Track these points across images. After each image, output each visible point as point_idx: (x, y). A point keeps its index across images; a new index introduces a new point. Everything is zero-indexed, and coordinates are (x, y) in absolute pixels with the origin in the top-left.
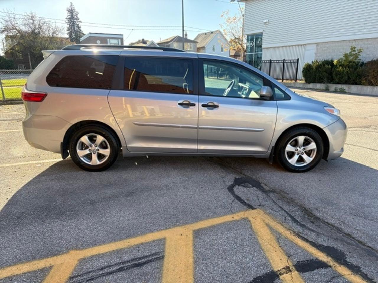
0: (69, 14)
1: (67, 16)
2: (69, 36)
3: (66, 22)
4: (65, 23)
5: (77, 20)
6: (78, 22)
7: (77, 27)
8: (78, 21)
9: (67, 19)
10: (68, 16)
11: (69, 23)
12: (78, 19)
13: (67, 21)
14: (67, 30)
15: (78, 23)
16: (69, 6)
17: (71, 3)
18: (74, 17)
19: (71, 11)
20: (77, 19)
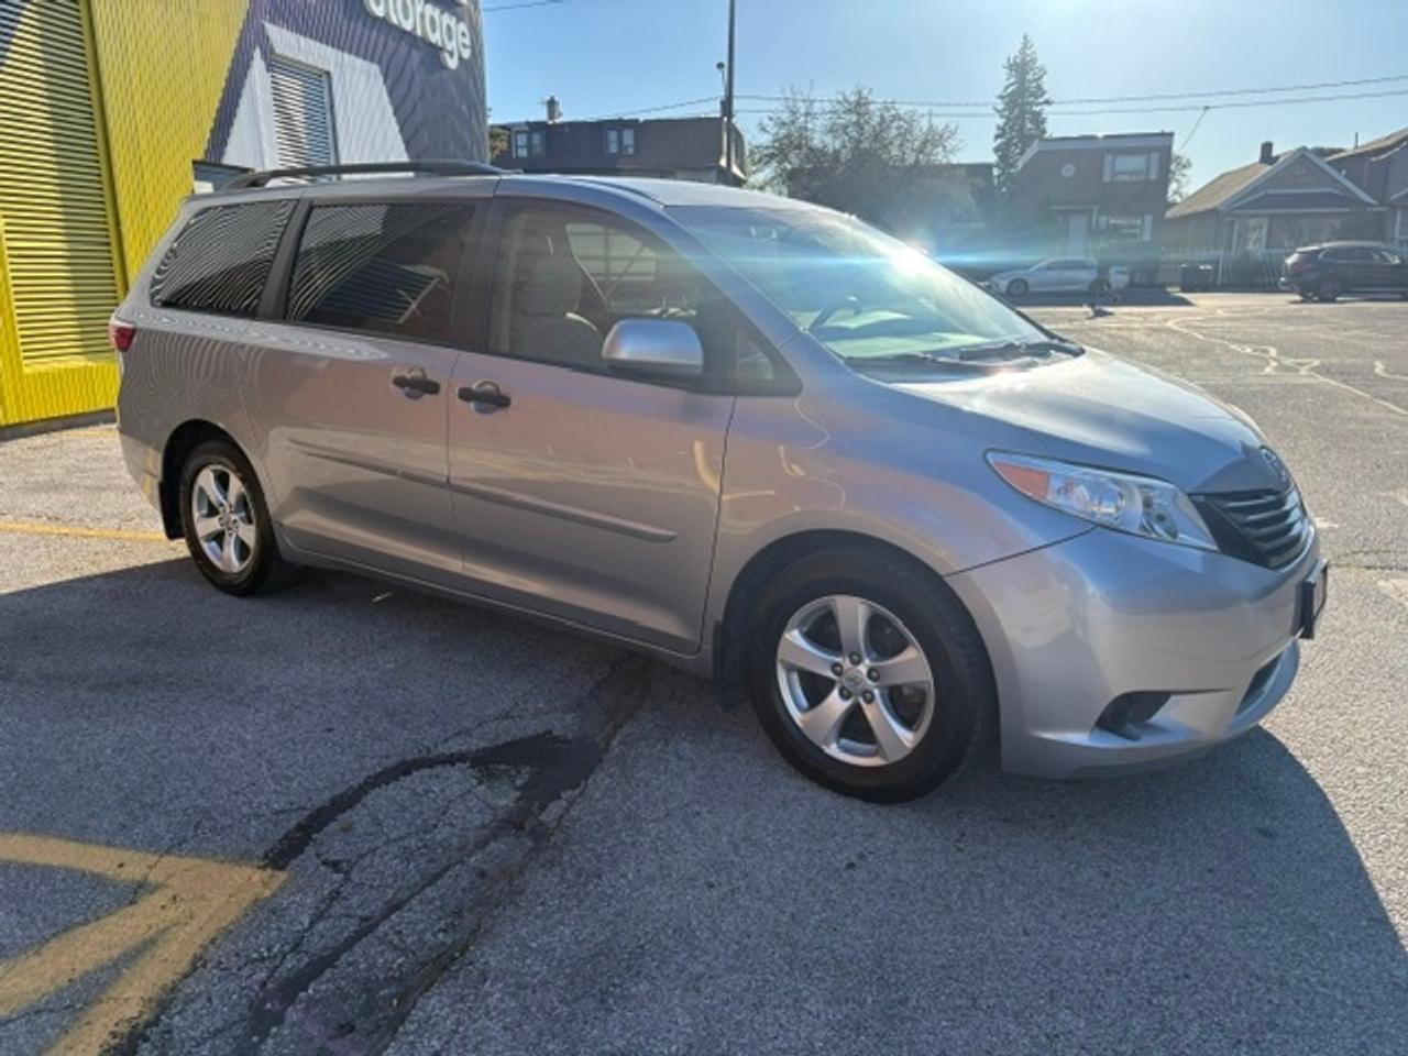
0: (1012, 80)
1: (1002, 89)
2: (1000, 157)
3: (998, 111)
4: (993, 112)
5: (1037, 97)
6: (1038, 105)
7: (1032, 122)
8: (1041, 100)
9: (1001, 97)
10: (1007, 88)
11: (1006, 113)
12: (1042, 95)
13: (1001, 107)
14: (997, 137)
15: (1037, 109)
16: (1014, 51)
17: (1025, 38)
18: (1027, 89)
19: (1021, 68)
20: (1040, 91)
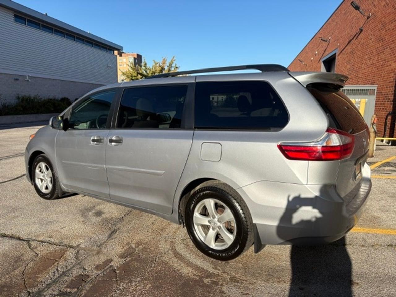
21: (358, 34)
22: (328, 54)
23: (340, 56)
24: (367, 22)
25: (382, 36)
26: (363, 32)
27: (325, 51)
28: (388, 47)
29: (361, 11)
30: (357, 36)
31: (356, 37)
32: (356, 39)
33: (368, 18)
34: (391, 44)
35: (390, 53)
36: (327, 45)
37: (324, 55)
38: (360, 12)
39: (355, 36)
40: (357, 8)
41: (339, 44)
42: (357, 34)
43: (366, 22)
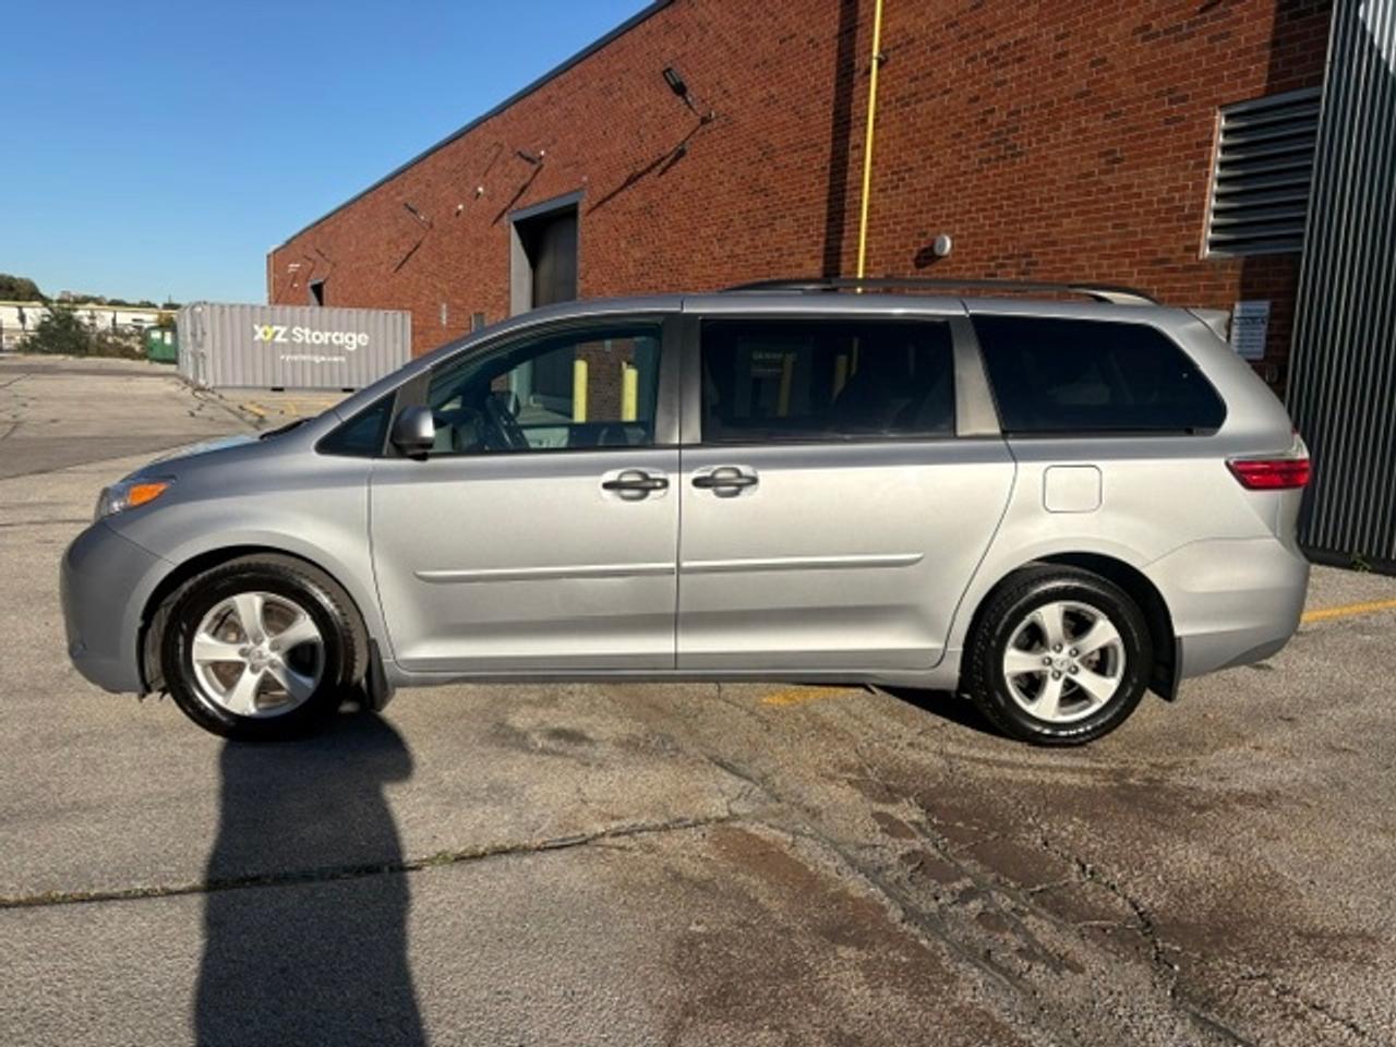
21: (668, 160)
22: (538, 204)
23: (597, 215)
24: (703, 134)
25: (762, 181)
26: (688, 156)
27: (522, 190)
28: (787, 213)
29: (690, 99)
30: (663, 164)
31: (659, 168)
32: (661, 174)
33: (704, 121)
34: (798, 207)
35: (797, 232)
36: (530, 175)
37: (520, 201)
38: (687, 102)
39: (653, 166)
40: (680, 89)
41: (585, 179)
42: (663, 159)
43: (698, 132)
